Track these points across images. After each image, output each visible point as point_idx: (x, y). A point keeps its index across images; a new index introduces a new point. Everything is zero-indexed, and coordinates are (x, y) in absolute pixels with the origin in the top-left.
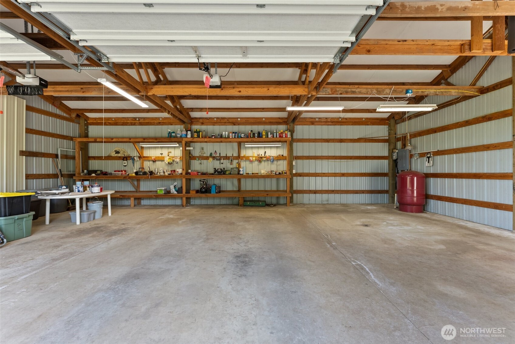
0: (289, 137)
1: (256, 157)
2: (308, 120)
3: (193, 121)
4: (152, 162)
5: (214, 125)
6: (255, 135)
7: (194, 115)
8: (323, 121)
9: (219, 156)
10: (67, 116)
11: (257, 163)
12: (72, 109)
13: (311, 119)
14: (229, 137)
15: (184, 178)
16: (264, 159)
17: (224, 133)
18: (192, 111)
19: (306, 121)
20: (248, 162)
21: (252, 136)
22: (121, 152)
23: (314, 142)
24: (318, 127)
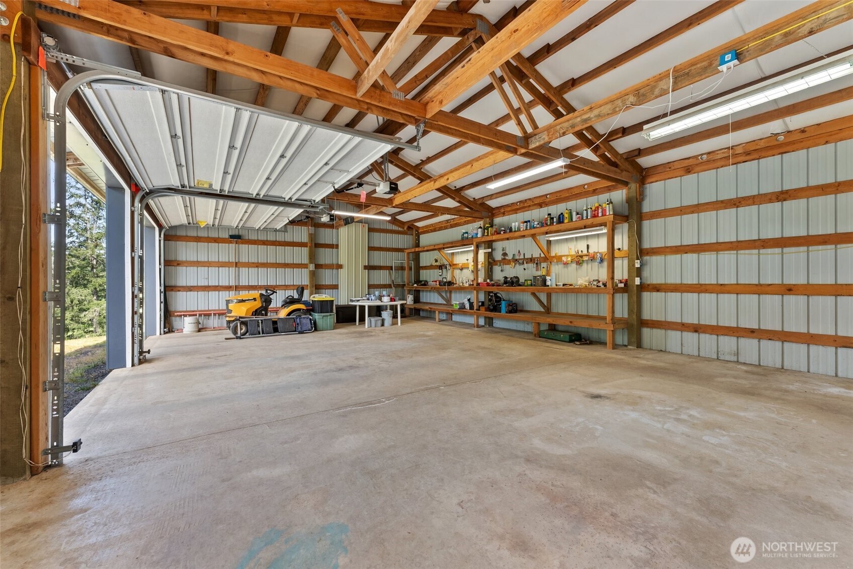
0: (610, 215)
1: (572, 256)
2: (677, 165)
3: (494, 212)
4: (459, 270)
5: (517, 213)
6: (553, 220)
7: (493, 203)
8: (719, 156)
9: (523, 258)
10: (401, 229)
11: (574, 265)
12: (405, 222)
13: (687, 161)
14: (519, 230)
15: (474, 290)
16: (585, 258)
17: (513, 224)
18: (491, 199)
19: (673, 168)
20: (561, 266)
21: (549, 224)
22: (439, 260)
23: (693, 212)
24: (707, 176)
